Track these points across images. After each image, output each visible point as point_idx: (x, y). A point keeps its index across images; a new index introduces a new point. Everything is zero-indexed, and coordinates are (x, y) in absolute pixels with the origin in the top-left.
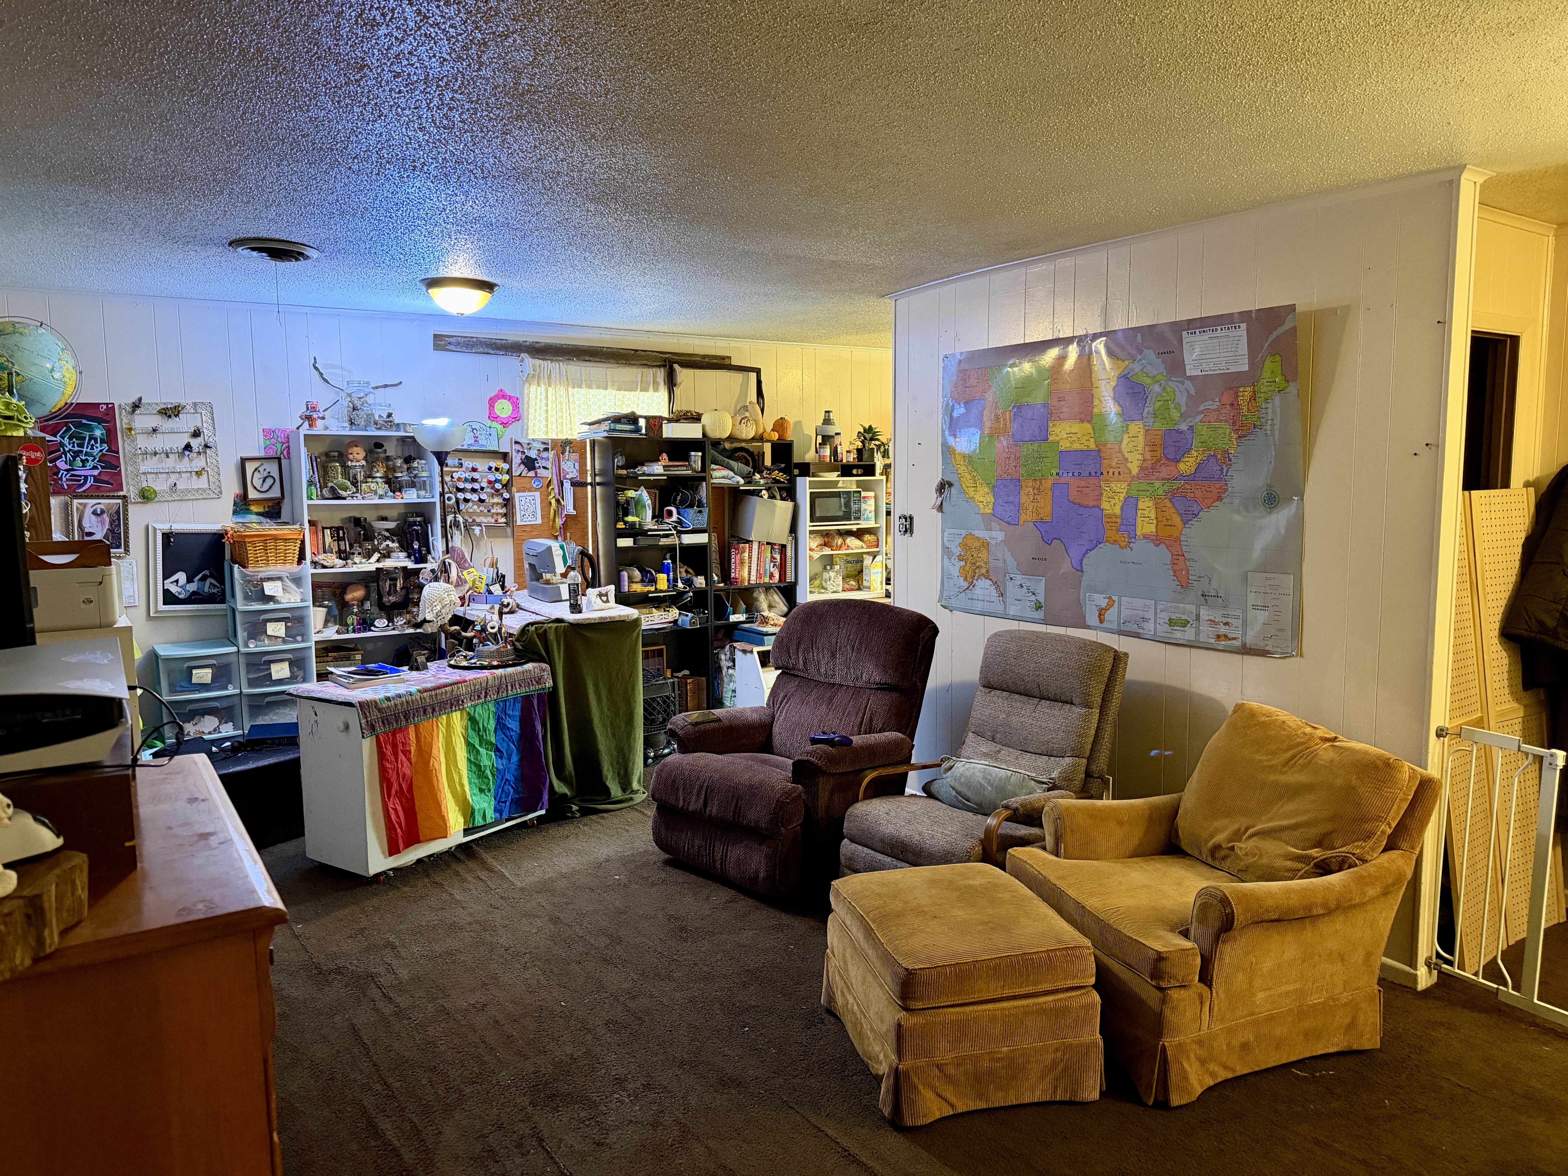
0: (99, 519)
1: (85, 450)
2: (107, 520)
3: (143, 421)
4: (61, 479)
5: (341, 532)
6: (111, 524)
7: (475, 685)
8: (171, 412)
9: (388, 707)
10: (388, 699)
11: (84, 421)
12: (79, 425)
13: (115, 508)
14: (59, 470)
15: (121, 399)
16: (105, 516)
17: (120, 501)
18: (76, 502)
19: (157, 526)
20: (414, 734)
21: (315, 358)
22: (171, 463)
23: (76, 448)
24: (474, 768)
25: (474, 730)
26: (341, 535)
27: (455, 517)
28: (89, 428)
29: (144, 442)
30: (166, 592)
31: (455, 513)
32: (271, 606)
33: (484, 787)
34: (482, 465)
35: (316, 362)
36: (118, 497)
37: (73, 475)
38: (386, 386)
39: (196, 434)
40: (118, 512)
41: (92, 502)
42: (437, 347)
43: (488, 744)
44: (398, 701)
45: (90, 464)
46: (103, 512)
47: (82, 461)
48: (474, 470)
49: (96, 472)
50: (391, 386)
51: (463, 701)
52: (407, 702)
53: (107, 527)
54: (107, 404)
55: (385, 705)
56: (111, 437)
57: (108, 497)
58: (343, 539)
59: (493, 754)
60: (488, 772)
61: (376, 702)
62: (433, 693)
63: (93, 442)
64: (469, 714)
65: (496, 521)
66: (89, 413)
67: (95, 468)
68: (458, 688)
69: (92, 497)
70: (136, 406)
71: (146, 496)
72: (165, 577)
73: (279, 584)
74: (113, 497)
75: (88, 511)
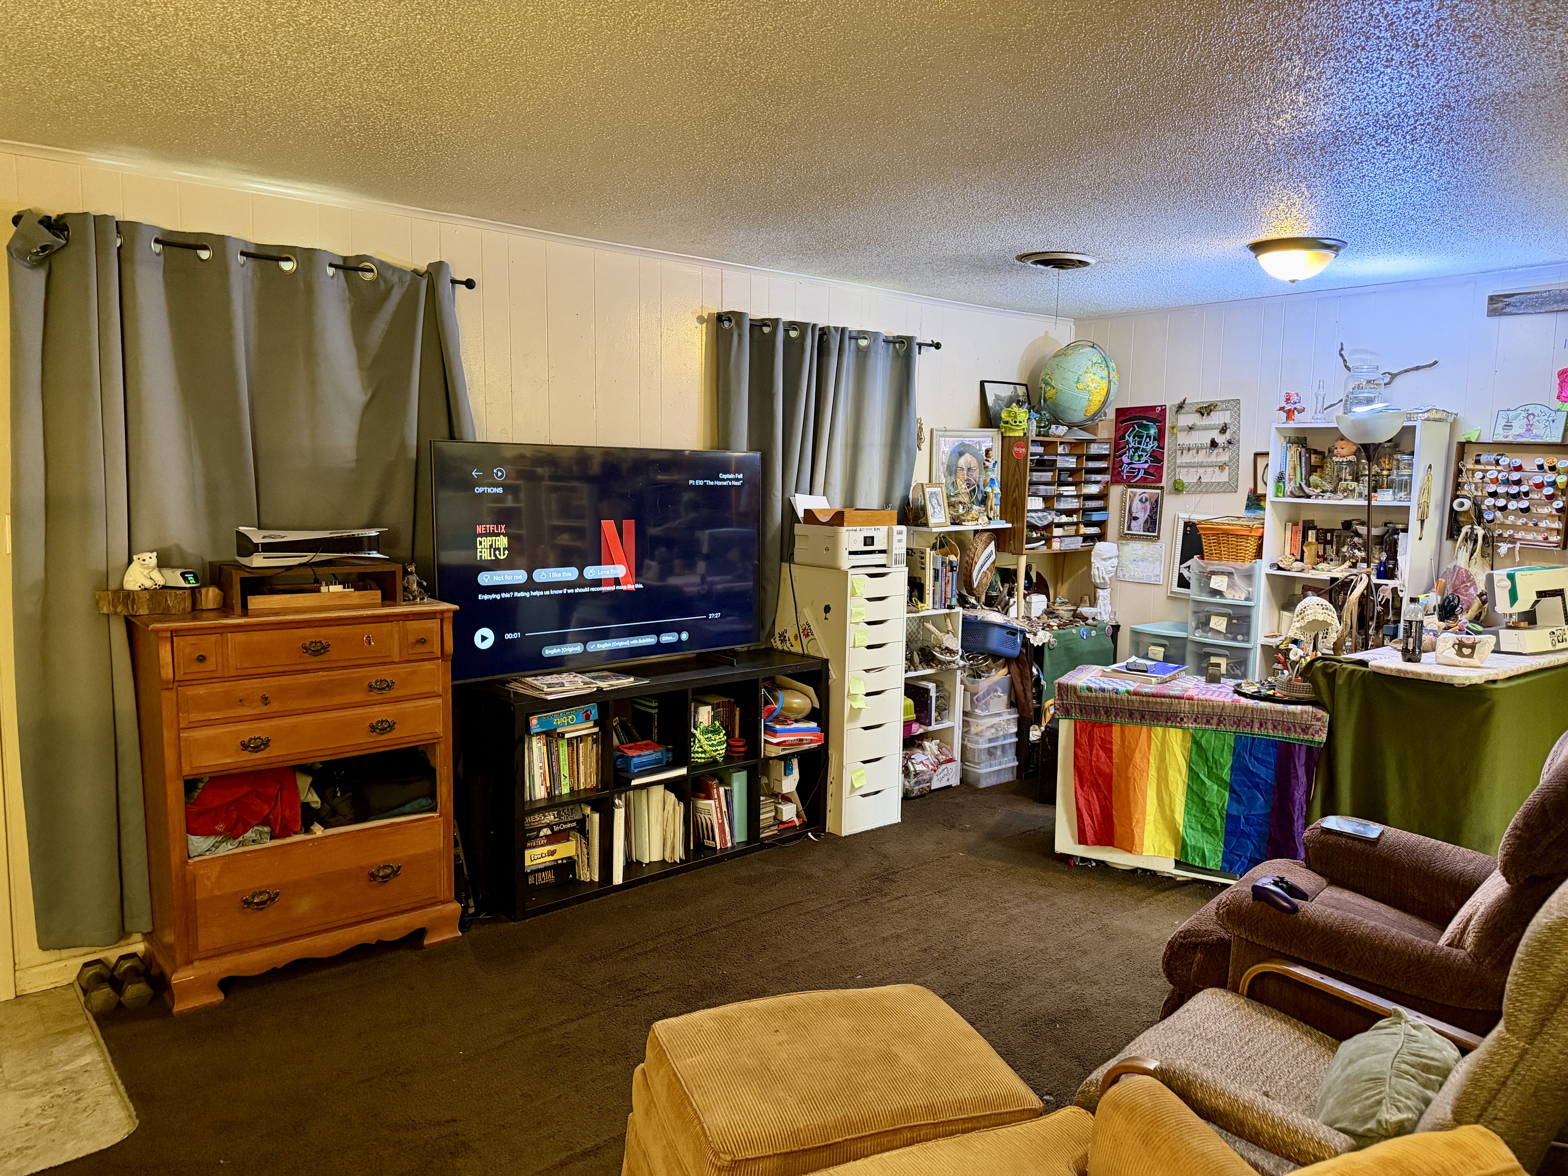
0: (1144, 505)
1: (1142, 446)
2: (1149, 507)
3: (1185, 420)
4: (1123, 471)
5: (1329, 535)
6: (1151, 511)
7: (1204, 707)
8: (1205, 410)
9: (1088, 697)
10: (1089, 689)
11: (1145, 422)
12: (1141, 426)
13: (1155, 497)
14: (1123, 463)
15: (1171, 402)
16: (1148, 503)
17: (1159, 491)
18: (1129, 490)
19: (1181, 515)
20: (1119, 734)
21: (1342, 344)
22: (1202, 457)
23: (1137, 445)
24: (1196, 799)
25: (1199, 756)
26: (1329, 538)
27: (1472, 529)
28: (1147, 427)
29: (1183, 439)
30: (1181, 576)
31: (1473, 524)
32: (1217, 600)
33: (1208, 826)
34: (1530, 462)
35: (1342, 349)
36: (1158, 488)
37: (1131, 468)
38: (1417, 368)
39: (1223, 430)
40: (1157, 501)
41: (1139, 491)
42: (1493, 312)
43: (1219, 781)
44: (1100, 694)
45: (1143, 459)
46: (1147, 500)
47: (1139, 456)
48: (1519, 469)
49: (1146, 466)
50: (1423, 367)
51: (1182, 719)
52: (1111, 699)
53: (1148, 513)
54: (1161, 406)
55: (1086, 693)
56: (1160, 437)
57: (1151, 488)
58: (1331, 542)
59: (1227, 794)
60: (1216, 813)
61: (1075, 688)
62: (1145, 699)
63: (1148, 440)
64: (1193, 736)
65: (1546, 539)
66: (1149, 415)
67: (1146, 462)
68: (1179, 703)
69: (1139, 487)
70: (1181, 407)
71: (1178, 488)
72: (1181, 563)
73: (1225, 579)
74: (1154, 488)
75: (1137, 498)
